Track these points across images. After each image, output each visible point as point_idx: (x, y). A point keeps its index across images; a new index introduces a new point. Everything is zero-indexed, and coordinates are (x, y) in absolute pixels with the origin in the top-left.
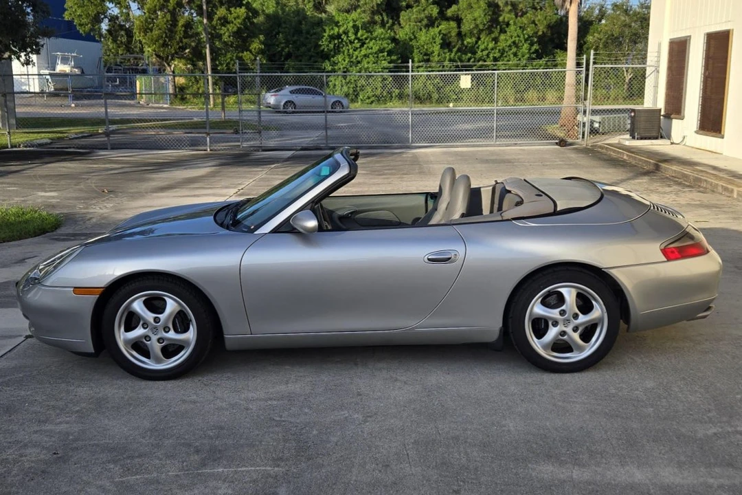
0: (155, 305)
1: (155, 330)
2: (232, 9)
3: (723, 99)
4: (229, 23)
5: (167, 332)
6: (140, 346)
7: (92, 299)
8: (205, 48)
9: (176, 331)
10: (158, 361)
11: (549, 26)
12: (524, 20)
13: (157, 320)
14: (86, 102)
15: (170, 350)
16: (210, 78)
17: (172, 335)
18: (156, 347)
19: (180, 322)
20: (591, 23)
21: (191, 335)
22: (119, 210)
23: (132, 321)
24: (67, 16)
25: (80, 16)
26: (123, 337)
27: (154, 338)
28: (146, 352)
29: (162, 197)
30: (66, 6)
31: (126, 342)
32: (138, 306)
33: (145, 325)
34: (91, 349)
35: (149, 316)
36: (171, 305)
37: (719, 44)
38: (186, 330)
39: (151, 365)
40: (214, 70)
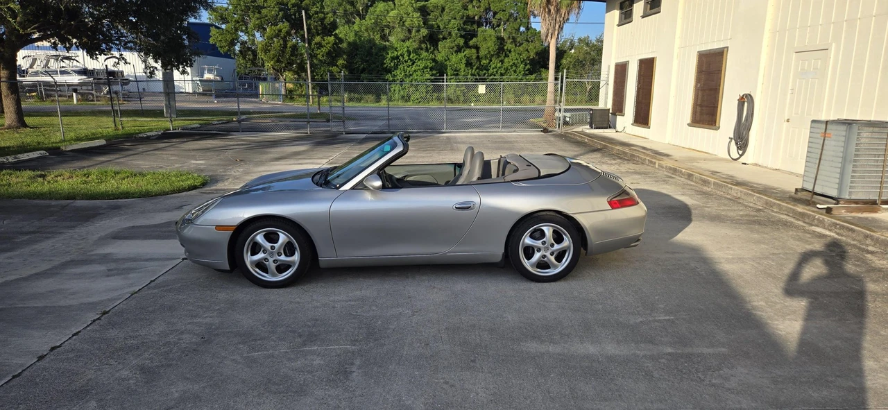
0: (272, 238)
1: (272, 254)
2: (325, 38)
3: (650, 103)
4: (322, 47)
5: (280, 256)
6: (261, 265)
7: (229, 233)
8: (307, 63)
9: (286, 255)
10: (274, 275)
11: (537, 54)
12: (521, 48)
13: (273, 248)
14: (225, 99)
15: (282, 268)
16: (310, 84)
17: (283, 257)
18: (272, 266)
19: (289, 249)
20: (565, 52)
21: (296, 258)
22: (248, 173)
23: (256, 248)
24: (211, 41)
25: (220, 41)
26: (249, 259)
27: (271, 260)
28: (265, 269)
29: (277, 165)
30: (210, 34)
31: (252, 263)
32: (260, 238)
33: (265, 251)
34: (227, 267)
35: (268, 245)
36: (283, 238)
37: (647, 67)
38: (292, 254)
39: (268, 278)
40: (313, 79)
